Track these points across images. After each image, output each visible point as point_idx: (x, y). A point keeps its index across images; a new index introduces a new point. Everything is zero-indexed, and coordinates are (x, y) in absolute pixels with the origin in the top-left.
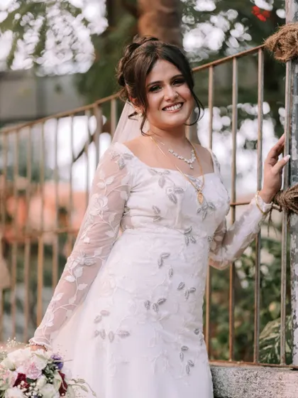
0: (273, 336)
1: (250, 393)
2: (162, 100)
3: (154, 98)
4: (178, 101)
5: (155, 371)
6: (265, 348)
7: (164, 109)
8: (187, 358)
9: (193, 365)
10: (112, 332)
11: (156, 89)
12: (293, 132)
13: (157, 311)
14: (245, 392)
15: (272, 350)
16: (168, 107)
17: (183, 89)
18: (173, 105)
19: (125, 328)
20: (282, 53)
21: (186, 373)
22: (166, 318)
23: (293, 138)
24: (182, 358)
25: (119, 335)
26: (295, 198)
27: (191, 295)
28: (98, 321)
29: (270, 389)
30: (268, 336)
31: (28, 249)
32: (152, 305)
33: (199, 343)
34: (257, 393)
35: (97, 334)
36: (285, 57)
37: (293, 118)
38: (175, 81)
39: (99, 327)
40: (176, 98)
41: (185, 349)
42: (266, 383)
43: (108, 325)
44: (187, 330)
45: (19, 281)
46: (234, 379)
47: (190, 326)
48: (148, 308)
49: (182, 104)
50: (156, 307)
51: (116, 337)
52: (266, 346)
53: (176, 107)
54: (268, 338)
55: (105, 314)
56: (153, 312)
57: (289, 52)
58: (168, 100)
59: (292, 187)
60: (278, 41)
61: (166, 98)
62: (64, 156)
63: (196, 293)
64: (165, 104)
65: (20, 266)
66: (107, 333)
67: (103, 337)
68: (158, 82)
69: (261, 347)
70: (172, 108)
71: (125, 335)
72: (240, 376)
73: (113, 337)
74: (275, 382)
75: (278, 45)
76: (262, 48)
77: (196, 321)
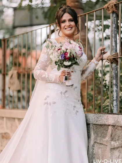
0: (108, 104)
1: (98, 121)
2: (65, 26)
3: (63, 25)
4: (70, 27)
5: (65, 114)
6: (105, 108)
7: (65, 29)
8: (76, 109)
9: (78, 112)
10: (50, 102)
11: (64, 22)
12: (113, 36)
13: (65, 95)
14: (97, 121)
15: (108, 109)
16: (67, 28)
17: (73, 23)
18: (69, 28)
19: (54, 101)
20: (109, 10)
21: (75, 114)
22: (68, 97)
23: (113, 38)
24: (74, 109)
25: (53, 103)
26: (113, 58)
27: (76, 89)
28: (46, 99)
29: (105, 120)
30: (106, 104)
31: (26, 76)
32: (63, 93)
33: (80, 104)
34: (100, 122)
35: (45, 103)
36: (110, 12)
37: (113, 32)
38: (70, 20)
39: (46, 101)
40: (69, 26)
41: (75, 107)
42: (103, 118)
43: (49, 100)
44: (75, 100)
45: (23, 89)
46: (93, 118)
47: (76, 99)
48: (62, 94)
49: (72, 28)
50: (64, 94)
51: (52, 104)
52: (106, 107)
53: (69, 29)
54: (106, 105)
55: (48, 97)
56: (63, 95)
57: (111, 10)
58: (67, 26)
59: (113, 54)
60: (108, 6)
61: (66, 25)
62: (39, 41)
63: (77, 88)
64: (66, 27)
65: (23, 83)
66: (49, 103)
67: (48, 104)
68: (65, 20)
69: (104, 108)
70: (68, 29)
71: (54, 103)
72: (95, 116)
73: (51, 104)
74: (106, 118)
75: (108, 8)
76: (103, 8)
77: (78, 97)
